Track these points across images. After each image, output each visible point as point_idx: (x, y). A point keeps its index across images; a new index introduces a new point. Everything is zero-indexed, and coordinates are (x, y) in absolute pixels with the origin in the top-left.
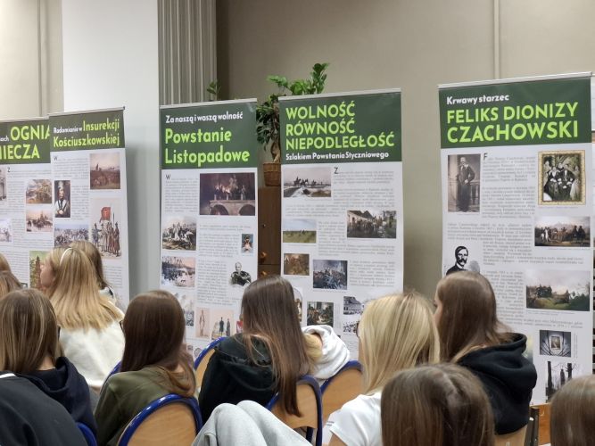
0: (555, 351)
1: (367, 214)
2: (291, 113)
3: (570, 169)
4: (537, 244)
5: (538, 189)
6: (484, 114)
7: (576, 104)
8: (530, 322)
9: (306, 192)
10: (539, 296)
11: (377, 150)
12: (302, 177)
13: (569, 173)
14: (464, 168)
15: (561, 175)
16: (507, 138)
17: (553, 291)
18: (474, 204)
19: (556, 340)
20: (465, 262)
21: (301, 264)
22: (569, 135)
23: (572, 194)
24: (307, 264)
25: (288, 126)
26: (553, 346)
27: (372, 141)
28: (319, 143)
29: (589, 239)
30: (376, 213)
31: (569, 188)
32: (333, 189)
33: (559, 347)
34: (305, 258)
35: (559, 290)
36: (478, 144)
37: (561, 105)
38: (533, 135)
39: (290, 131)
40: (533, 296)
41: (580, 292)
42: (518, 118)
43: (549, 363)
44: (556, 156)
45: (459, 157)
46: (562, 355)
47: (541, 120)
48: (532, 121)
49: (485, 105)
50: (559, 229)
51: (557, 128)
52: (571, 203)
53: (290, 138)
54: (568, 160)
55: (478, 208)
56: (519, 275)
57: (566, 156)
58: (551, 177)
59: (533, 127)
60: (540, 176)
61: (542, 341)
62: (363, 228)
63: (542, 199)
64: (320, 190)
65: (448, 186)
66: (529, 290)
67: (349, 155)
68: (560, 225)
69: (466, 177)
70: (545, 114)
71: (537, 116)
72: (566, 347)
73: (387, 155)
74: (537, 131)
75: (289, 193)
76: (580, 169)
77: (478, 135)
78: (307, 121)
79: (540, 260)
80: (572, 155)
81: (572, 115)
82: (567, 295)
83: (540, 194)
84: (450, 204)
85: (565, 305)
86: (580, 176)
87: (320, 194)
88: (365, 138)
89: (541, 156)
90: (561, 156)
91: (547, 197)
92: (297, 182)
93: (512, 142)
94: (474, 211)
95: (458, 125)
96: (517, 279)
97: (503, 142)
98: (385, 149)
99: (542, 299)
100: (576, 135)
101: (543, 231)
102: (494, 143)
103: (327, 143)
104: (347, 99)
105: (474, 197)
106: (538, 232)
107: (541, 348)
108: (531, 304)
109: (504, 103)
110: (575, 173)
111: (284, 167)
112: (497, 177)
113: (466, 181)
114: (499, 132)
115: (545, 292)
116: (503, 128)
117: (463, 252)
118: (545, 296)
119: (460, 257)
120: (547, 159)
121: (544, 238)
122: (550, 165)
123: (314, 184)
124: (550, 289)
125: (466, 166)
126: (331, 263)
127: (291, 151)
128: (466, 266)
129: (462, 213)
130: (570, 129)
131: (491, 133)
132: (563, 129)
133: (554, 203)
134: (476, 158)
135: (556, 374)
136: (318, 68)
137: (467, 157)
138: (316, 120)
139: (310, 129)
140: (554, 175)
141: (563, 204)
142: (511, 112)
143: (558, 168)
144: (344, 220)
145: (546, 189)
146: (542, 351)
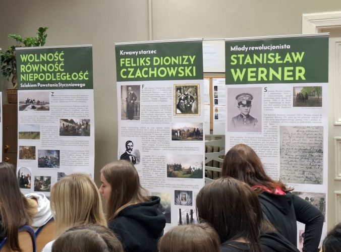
0: (184, 202)
1: (72, 121)
2: (24, 58)
3: (192, 95)
4: (173, 139)
5: (174, 107)
6: (142, 61)
7: (194, 57)
8: (169, 186)
9: (33, 108)
10: (175, 170)
11: (78, 82)
12: (31, 98)
13: (191, 97)
14: (130, 93)
15: (186, 98)
16: (155, 76)
17: (182, 167)
18: (137, 115)
19: (184, 196)
20: (132, 150)
21: (30, 153)
22: (191, 75)
23: (193, 109)
24: (34, 152)
25: (22, 66)
26: (182, 200)
27: (75, 76)
28: (42, 77)
29: (202, 136)
30: (77, 121)
31: (191, 106)
32: (50, 105)
33: (185, 200)
34: (33, 148)
35: (185, 166)
36: (138, 79)
37: (186, 57)
38: (170, 74)
39: (23, 69)
40: (171, 170)
41: (198, 167)
42: (162, 64)
43: (180, 210)
44: (184, 87)
45: (128, 87)
46: (187, 205)
47: (175, 65)
48: (170, 66)
49: (142, 56)
50: (186, 130)
51: (184, 70)
52: (192, 115)
53: (23, 74)
54: (190, 90)
55: (139, 118)
56: (163, 157)
57: (189, 87)
58: (180, 99)
59: (170, 69)
60: (175, 99)
61: (176, 197)
62: (70, 130)
63: (176, 112)
64: (42, 106)
65: (121, 105)
66: (168, 166)
67: (61, 85)
68: (186, 127)
69: (132, 99)
70: (177, 62)
71: (173, 63)
72: (189, 200)
73: (84, 85)
74: (172, 72)
75: (23, 108)
76: (197, 95)
77: (138, 74)
78: (34, 63)
79: (175, 149)
80: (192, 87)
81: (192, 63)
82: (190, 169)
83: (175, 109)
84: (122, 115)
85: (189, 175)
86: (197, 99)
87: (42, 109)
88: (70, 74)
89: (175, 87)
90: (186, 87)
91: (179, 111)
92: (28, 101)
93: (158, 78)
94: (137, 120)
95: (127, 68)
96: (162, 160)
97: (153, 78)
98: (83, 81)
99: (176, 172)
100: (194, 75)
101: (176, 132)
102: (148, 79)
103: (46, 77)
104: (59, 50)
105: (137, 111)
106: (174, 132)
107: (175, 201)
108: (170, 175)
109: (153, 55)
110: (194, 97)
111: (19, 92)
112: (150, 99)
113: (132, 102)
114: (151, 72)
115: (178, 167)
116: (153, 70)
117: (130, 144)
118: (178, 170)
119: (128, 147)
120: (178, 89)
121: (177, 136)
122: (180, 92)
123: (38, 103)
124: (180, 166)
125: (132, 92)
126: (49, 152)
127: (24, 82)
128: (132, 153)
129: (129, 120)
130: (191, 71)
131: (147, 73)
132: (187, 71)
133: (183, 115)
134: (137, 88)
135: (184, 216)
136: (42, 30)
137: (132, 87)
138: (39, 63)
139: (36, 68)
140: (182, 98)
141: (188, 116)
142: (157, 61)
143: (184, 94)
144: (58, 125)
145: (178, 106)
146: (176, 202)
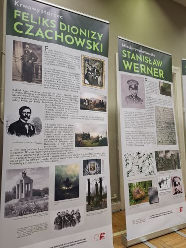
0: (92, 172)
3: (98, 69)
8: (77, 156)
10: (83, 139)
13: (97, 70)
15: (93, 71)
16: (62, 41)
18: (37, 78)
19: (93, 165)
20: (29, 118)
23: (99, 82)
26: (91, 169)
29: (106, 108)
31: (97, 79)
33: (94, 169)
35: (94, 135)
37: (95, 33)
40: (79, 139)
41: (104, 136)
42: (69, 31)
43: (89, 180)
46: (96, 173)
51: (92, 44)
52: (98, 87)
55: (41, 82)
56: (71, 126)
57: (96, 61)
58: (88, 70)
59: (78, 40)
60: (83, 69)
61: (85, 167)
63: (84, 82)
66: (77, 136)
68: (93, 98)
70: (85, 34)
71: (81, 34)
72: (98, 168)
76: (103, 70)
77: (40, 32)
80: (99, 61)
81: (100, 40)
82: (98, 137)
83: (83, 79)
84: (14, 75)
85: (97, 144)
86: (102, 73)
89: (83, 58)
90: (93, 60)
91: (87, 82)
93: (64, 44)
94: (37, 83)
96: (70, 129)
99: (85, 141)
100: (102, 51)
101: (85, 101)
105: (37, 73)
106: (82, 101)
107: (84, 172)
108: (78, 144)
110: (100, 72)
112: (56, 63)
113: (30, 61)
117: (27, 110)
119: (24, 114)
120: (87, 60)
121: (86, 105)
122: (88, 64)
125: (31, 51)
128: (29, 121)
130: (99, 46)
132: (95, 46)
133: (90, 86)
135: (93, 186)
140: (90, 69)
141: (95, 87)
143: (92, 67)
145: (86, 77)
